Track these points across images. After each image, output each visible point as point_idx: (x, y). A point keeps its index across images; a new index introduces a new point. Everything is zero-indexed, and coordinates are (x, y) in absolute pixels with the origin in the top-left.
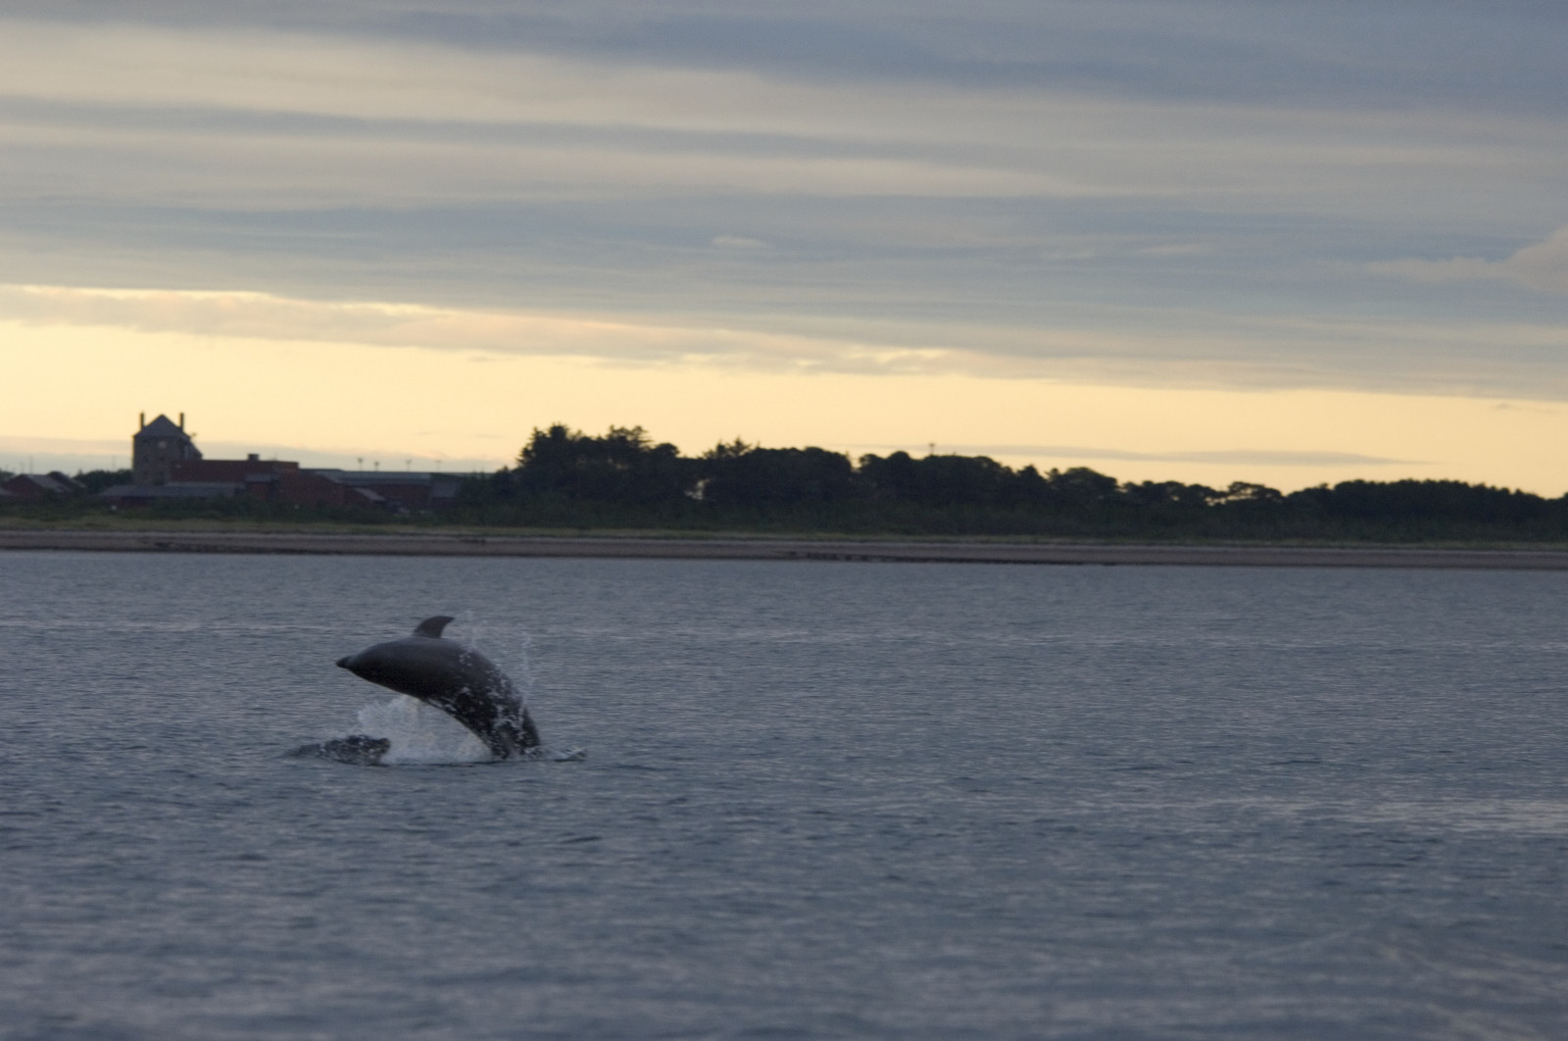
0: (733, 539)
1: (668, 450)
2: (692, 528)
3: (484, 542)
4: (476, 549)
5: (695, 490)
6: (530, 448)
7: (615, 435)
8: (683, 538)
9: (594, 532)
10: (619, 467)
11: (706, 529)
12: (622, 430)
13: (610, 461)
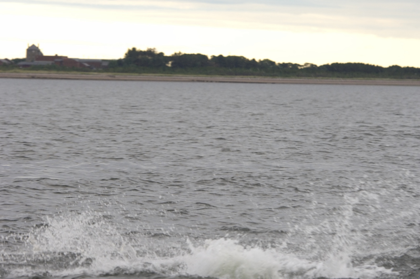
0: (178, 76)
1: (161, 54)
2: (168, 73)
3: (115, 77)
4: (113, 79)
5: (168, 64)
6: (127, 53)
7: (149, 50)
8: (166, 76)
9: (143, 74)
10: (150, 58)
11: (171, 73)
12: (151, 49)
13: (147, 56)
